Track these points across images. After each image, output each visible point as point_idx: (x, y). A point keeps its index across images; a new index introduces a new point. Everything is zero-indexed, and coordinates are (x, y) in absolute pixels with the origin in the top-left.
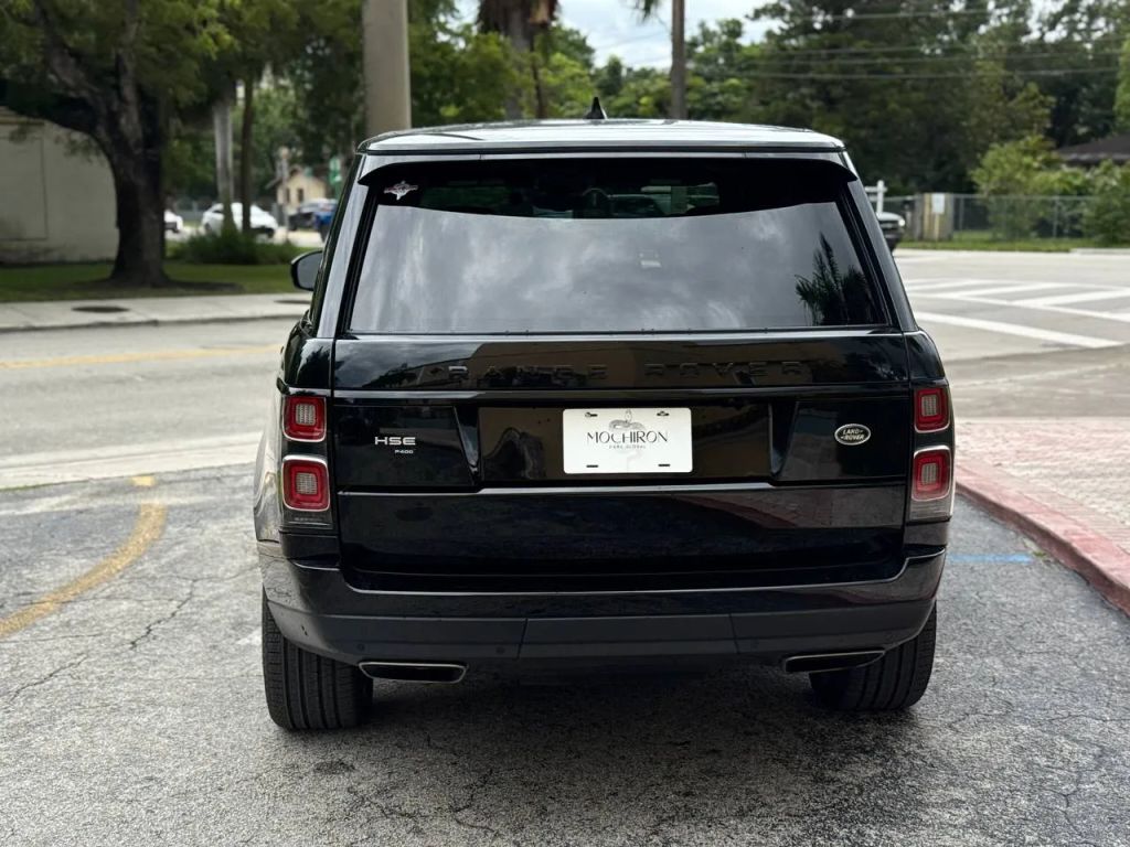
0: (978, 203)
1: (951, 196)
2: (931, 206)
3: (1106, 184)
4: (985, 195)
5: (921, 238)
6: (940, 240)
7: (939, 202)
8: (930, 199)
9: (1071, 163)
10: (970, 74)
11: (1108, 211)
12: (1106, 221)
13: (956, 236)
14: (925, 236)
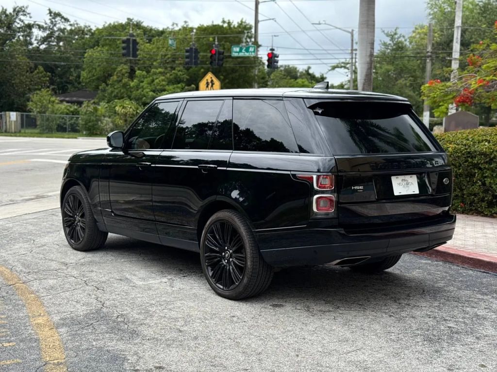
0: (32, 116)
1: (19, 113)
2: (10, 118)
3: (87, 111)
4: (35, 113)
5: (6, 131)
6: (15, 132)
7: (13, 116)
8: (9, 114)
9: (68, 102)
10: (14, 60)
11: (90, 122)
12: (90, 126)
13: (23, 131)
14: (8, 130)
